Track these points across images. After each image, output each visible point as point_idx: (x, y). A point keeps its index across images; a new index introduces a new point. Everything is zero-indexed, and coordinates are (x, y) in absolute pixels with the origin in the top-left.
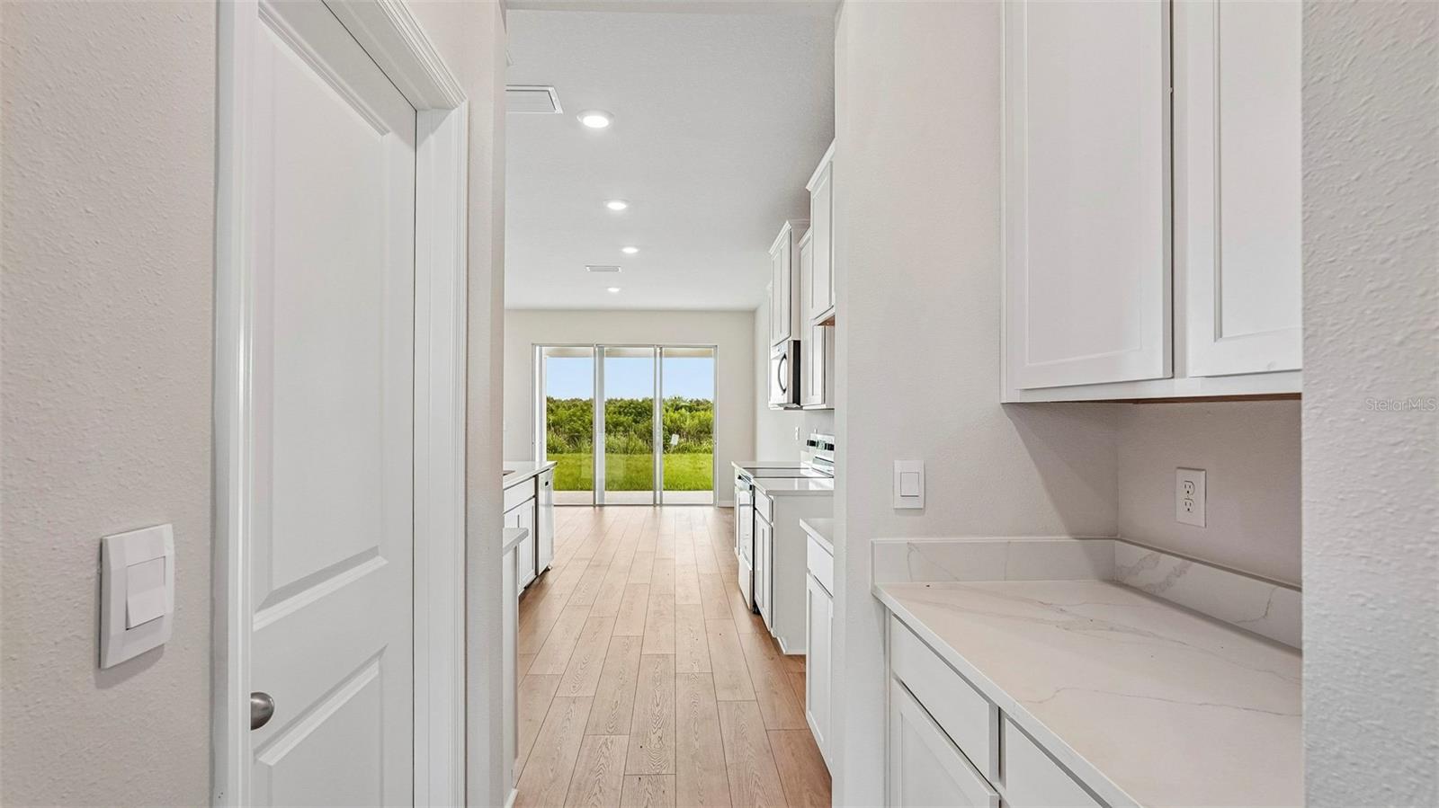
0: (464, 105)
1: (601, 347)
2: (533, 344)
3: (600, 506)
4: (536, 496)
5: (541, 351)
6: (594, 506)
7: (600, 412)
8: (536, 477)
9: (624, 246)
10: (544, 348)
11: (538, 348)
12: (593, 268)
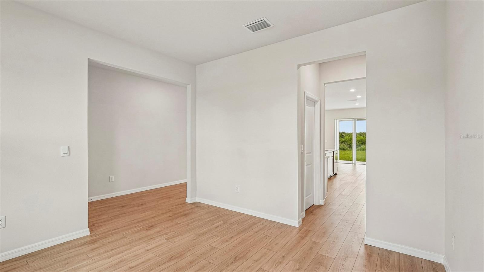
0: (320, 101)
1: (355, 119)
2: (334, 119)
3: (355, 164)
4: (333, 156)
5: (337, 121)
6: (353, 164)
7: (355, 137)
8: (333, 152)
9: (357, 96)
10: (338, 120)
11: (336, 120)
12: (350, 100)
